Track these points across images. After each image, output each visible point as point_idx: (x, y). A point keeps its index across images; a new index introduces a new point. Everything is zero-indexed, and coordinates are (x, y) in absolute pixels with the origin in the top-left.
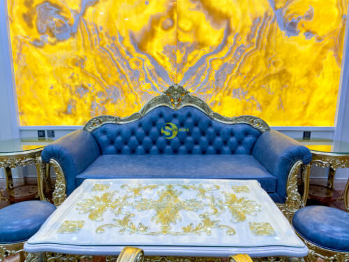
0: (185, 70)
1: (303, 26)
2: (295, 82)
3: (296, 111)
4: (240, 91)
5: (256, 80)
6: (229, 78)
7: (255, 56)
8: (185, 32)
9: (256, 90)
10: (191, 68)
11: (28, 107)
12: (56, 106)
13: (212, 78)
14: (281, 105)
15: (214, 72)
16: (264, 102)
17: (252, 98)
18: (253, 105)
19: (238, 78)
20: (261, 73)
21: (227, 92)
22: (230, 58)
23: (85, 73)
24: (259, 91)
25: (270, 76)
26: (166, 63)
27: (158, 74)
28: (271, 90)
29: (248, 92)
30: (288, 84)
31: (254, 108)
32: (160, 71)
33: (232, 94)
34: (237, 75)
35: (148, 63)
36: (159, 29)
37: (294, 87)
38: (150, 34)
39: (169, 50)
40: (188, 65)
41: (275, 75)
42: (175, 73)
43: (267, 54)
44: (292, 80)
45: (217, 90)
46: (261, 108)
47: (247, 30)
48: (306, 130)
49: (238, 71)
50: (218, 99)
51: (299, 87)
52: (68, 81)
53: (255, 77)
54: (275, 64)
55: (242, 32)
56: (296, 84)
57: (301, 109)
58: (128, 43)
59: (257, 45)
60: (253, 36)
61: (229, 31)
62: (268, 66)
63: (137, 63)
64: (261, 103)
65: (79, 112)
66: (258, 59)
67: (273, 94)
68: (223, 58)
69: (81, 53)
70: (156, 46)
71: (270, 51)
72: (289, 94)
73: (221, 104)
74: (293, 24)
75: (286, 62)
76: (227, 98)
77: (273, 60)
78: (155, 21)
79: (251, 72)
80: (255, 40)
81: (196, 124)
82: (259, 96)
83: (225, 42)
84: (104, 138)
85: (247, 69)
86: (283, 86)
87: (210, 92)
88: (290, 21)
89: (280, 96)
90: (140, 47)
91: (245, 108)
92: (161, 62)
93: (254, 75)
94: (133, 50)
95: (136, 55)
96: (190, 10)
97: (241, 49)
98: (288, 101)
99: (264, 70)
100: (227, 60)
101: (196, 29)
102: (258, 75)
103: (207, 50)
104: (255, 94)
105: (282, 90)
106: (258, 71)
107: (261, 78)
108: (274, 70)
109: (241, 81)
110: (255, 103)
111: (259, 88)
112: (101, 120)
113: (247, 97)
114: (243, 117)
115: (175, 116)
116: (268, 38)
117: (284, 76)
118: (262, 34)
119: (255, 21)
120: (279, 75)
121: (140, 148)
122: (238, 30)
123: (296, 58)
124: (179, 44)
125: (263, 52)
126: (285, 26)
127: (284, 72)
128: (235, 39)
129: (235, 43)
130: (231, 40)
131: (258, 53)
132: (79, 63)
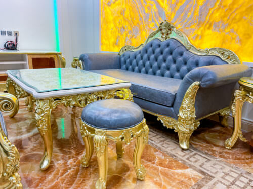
0: (177, 8)
4: (221, 24)
5: (237, 12)
6: (211, 12)
9: (236, 23)
10: (181, 6)
11: (104, 41)
12: (113, 40)
13: (197, 13)
15: (198, 8)
16: (245, 35)
17: (232, 31)
18: (232, 39)
19: (220, 11)
20: (244, 3)
21: (208, 26)
24: (240, 23)
26: (165, 5)
27: (159, 14)
29: (229, 25)
31: (233, 41)
32: (160, 12)
33: (212, 27)
34: (219, 8)
35: (155, 7)
40: (179, 5)
42: (169, 12)
45: (199, 24)
46: (240, 41)
49: (220, 4)
50: (199, 33)
52: (118, 24)
53: (237, 9)
63: (149, 8)
64: (241, 36)
69: (124, 6)
73: (202, 37)
76: (209, 32)
79: (233, 3)
81: (171, 53)
82: (241, 28)
84: (123, 59)
87: (193, 27)
91: (223, 42)
92: (162, 3)
93: (236, 6)
95: (149, 2)
102: (241, 6)
104: (236, 26)
107: (244, 9)
109: (223, 14)
110: (234, 36)
111: (240, 20)
112: (126, 48)
113: (227, 31)
114: (214, 49)
115: (159, 46)
121: (136, 68)
132: (123, 12)
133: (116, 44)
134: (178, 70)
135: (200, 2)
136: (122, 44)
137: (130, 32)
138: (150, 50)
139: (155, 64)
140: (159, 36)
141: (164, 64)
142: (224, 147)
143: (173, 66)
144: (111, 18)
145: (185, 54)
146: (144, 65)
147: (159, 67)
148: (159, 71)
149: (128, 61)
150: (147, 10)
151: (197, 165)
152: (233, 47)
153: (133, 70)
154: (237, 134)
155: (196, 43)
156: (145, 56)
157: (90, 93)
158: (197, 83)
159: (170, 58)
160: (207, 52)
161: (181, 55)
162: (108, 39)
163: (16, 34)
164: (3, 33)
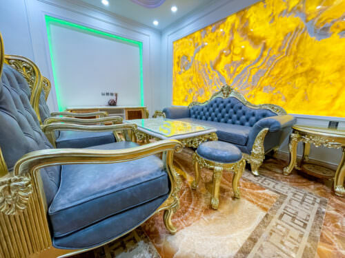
0: (234, 77)
1: (338, 27)
2: (323, 77)
3: (323, 102)
4: (269, 88)
5: (283, 79)
6: (261, 79)
7: (284, 62)
8: (236, 55)
9: (282, 87)
10: (238, 75)
11: (175, 98)
12: (182, 98)
13: (250, 80)
14: (305, 98)
15: (251, 77)
16: (289, 95)
17: (279, 92)
18: (279, 97)
19: (269, 79)
20: (288, 73)
21: (259, 89)
22: (264, 66)
23: (192, 83)
24: (285, 87)
25: (297, 74)
26: (225, 74)
27: (221, 80)
28: (297, 86)
29: (275, 88)
30: (315, 80)
31: (280, 100)
32: (222, 79)
33: (263, 90)
34: (267, 78)
35: (217, 75)
36: (223, 57)
37: (322, 82)
38: (219, 60)
39: (227, 68)
40: (236, 74)
41: (301, 74)
42: (229, 79)
43: (295, 58)
44: (320, 76)
45: (252, 87)
46: (285, 99)
47: (279, 44)
48: (332, 120)
49: (269, 74)
50: (253, 93)
51: (328, 82)
52: (187, 87)
53: (282, 77)
54: (302, 65)
55: (274, 47)
56: (325, 80)
57: (329, 101)
58: (209, 67)
59: (287, 52)
60: (284, 47)
61: (265, 48)
62: (295, 68)
63: (212, 76)
64: (286, 96)
65: (189, 100)
66: (286, 63)
67: (298, 88)
68: (258, 67)
69: (192, 75)
70: (221, 67)
71: (299, 55)
72: (315, 88)
73: (254, 96)
74: (326, 29)
75: (313, 62)
76: (259, 93)
77: (301, 62)
78: (221, 53)
79: (280, 73)
80: (285, 50)
81: (232, 107)
82: (286, 91)
83: (261, 55)
84: (192, 111)
85: (276, 72)
86: (309, 82)
87: (248, 89)
88: (321, 27)
89: (306, 90)
90: (214, 68)
91: (272, 100)
92: (223, 73)
93: (281, 75)
94: (211, 70)
95: (212, 72)
96: (241, 41)
97: (272, 59)
98: (314, 94)
99: (292, 70)
100: (260, 68)
101: (243, 52)
102: (286, 75)
103: (248, 63)
104: (281, 89)
105: (308, 85)
106: (286, 72)
107: (288, 77)
108: (300, 70)
109: (271, 81)
110: (280, 96)
111: (285, 84)
112: (193, 103)
113: (275, 92)
114: (266, 105)
115: (222, 102)
116: (298, 46)
117: (311, 73)
118: (292, 44)
119: (286, 36)
120: (306, 73)
121: (204, 117)
122: (271, 46)
123: (326, 57)
124: (232, 63)
125: (292, 57)
126: (315, 32)
127: (312, 69)
128: (269, 52)
129: (268, 55)
130: (266, 53)
131: (287, 59)
132: (191, 79)
133: (185, 100)
134: (238, 119)
135: (253, 72)
136: (190, 100)
137: (197, 92)
138: (215, 105)
139: (220, 115)
140: (221, 95)
141: (227, 115)
142: (283, 174)
143: (235, 116)
144: (181, 82)
145: (243, 108)
146: (210, 115)
147: (223, 117)
148: (222, 120)
149: (197, 112)
150: (210, 78)
151: (271, 186)
152: (280, 103)
153: (201, 119)
154: (293, 164)
155: (250, 100)
156: (211, 109)
157: (195, 137)
158: (267, 129)
159: (231, 110)
160: (260, 106)
161: (240, 108)
162: (179, 97)
163: (116, 95)
164: (107, 94)
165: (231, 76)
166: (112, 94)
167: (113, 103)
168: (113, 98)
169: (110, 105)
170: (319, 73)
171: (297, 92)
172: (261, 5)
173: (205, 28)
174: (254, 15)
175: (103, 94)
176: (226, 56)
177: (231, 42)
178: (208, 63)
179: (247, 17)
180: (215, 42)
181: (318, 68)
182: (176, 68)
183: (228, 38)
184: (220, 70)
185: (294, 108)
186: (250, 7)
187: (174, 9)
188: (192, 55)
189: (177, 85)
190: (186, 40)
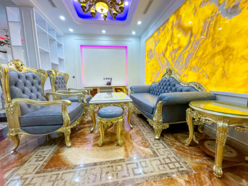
0: (175, 61)
1: (246, 1)
2: (237, 54)
3: (240, 79)
4: (196, 67)
5: (205, 59)
6: (191, 61)
7: (205, 44)
8: (175, 44)
9: (205, 66)
13: (184, 63)
14: (224, 75)
15: (185, 59)
16: (211, 73)
17: (203, 71)
18: (204, 76)
19: (195, 60)
21: (190, 69)
22: (192, 49)
23: (154, 68)
24: (207, 66)
25: (215, 54)
26: (170, 59)
28: (216, 65)
29: (200, 68)
30: (231, 57)
31: (204, 78)
32: (168, 63)
33: (192, 70)
34: (195, 58)
35: (165, 61)
36: (168, 47)
37: (237, 58)
38: (166, 49)
39: (171, 55)
40: (176, 59)
41: (219, 52)
42: (172, 63)
43: (213, 40)
44: (235, 53)
45: (185, 68)
46: (208, 77)
47: (201, 29)
49: (195, 56)
50: (186, 73)
51: (243, 57)
52: (151, 71)
53: (205, 57)
54: (219, 44)
55: (198, 33)
56: (239, 56)
58: (162, 55)
59: (207, 35)
60: (204, 32)
61: (191, 35)
62: (214, 47)
63: (163, 62)
64: (208, 74)
66: (207, 45)
67: (217, 66)
68: (188, 51)
69: (154, 62)
70: (167, 54)
71: (216, 36)
72: (232, 65)
73: (187, 76)
74: (236, 7)
75: (228, 40)
76: (190, 73)
77: (218, 42)
78: (167, 44)
79: (203, 54)
80: (205, 34)
81: (170, 85)
82: (208, 69)
83: (190, 41)
84: (151, 88)
85: (200, 53)
86: (226, 59)
87: (183, 70)
88: (232, 6)
89: (223, 67)
90: (164, 56)
91: (199, 78)
93: (204, 56)
95: (163, 59)
97: (197, 43)
98: (231, 71)
99: (211, 50)
100: (190, 52)
101: (179, 40)
102: (207, 55)
103: (182, 49)
104: (205, 68)
105: (225, 62)
106: (207, 52)
107: (209, 57)
108: (218, 49)
109: (197, 61)
110: (204, 74)
111: (207, 64)
112: (154, 83)
113: (200, 71)
114: (192, 82)
115: (165, 81)
116: (214, 29)
117: (226, 51)
118: (210, 28)
119: (205, 22)
120: (223, 52)
121: (156, 93)
122: (196, 33)
123: (238, 33)
124: (174, 50)
125: (210, 39)
126: (227, 13)
127: (227, 47)
128: (195, 38)
129: (194, 40)
130: (192, 39)
131: (207, 41)
132: (153, 65)
133: (151, 80)
135: (186, 56)
136: (153, 80)
137: (156, 74)
138: (161, 83)
140: (166, 76)
144: (149, 68)
145: (176, 85)
146: (159, 91)
149: (153, 89)
152: (204, 81)
153: (154, 94)
155: (185, 79)
156: (159, 87)
160: (188, 84)
161: (174, 86)
162: (148, 78)
163: (111, 79)
164: (107, 79)
165: (173, 60)
166: (109, 79)
167: (109, 84)
168: (110, 81)
169: (107, 84)
170: (233, 49)
171: (216, 71)
172: (188, 2)
173: (159, 29)
174: (184, 12)
175: (104, 79)
176: (170, 46)
177: (172, 35)
178: (161, 53)
179: (180, 14)
180: (164, 37)
181: (233, 44)
182: (147, 59)
183: (170, 33)
184: (167, 57)
185: (216, 85)
186: (181, 7)
187: (139, 23)
188: (153, 48)
189: (147, 70)
190: (151, 39)
